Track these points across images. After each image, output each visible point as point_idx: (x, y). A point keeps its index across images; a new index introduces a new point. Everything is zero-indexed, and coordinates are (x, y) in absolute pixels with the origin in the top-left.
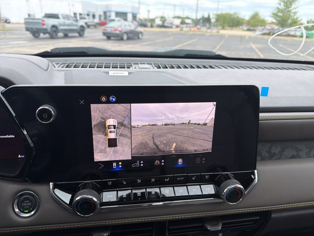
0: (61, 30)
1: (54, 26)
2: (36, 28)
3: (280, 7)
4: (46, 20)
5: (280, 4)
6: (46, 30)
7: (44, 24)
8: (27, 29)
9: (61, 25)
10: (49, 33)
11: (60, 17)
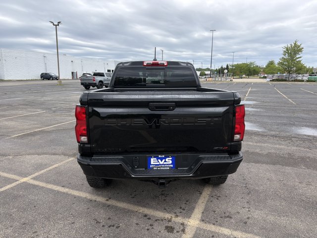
0: (105, 83)
1: (101, 81)
2: (89, 83)
3: (285, 57)
4: (95, 77)
5: (285, 55)
6: (95, 84)
7: (94, 80)
8: (82, 84)
9: (105, 80)
10: (97, 86)
11: (105, 75)
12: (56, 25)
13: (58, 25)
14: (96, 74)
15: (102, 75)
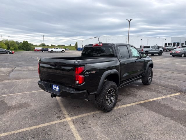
0: (150, 52)
1: (147, 51)
4: (143, 49)
6: (143, 53)
11: (150, 47)
12: (129, 21)
13: (131, 21)
14: (145, 47)
15: (149, 47)
